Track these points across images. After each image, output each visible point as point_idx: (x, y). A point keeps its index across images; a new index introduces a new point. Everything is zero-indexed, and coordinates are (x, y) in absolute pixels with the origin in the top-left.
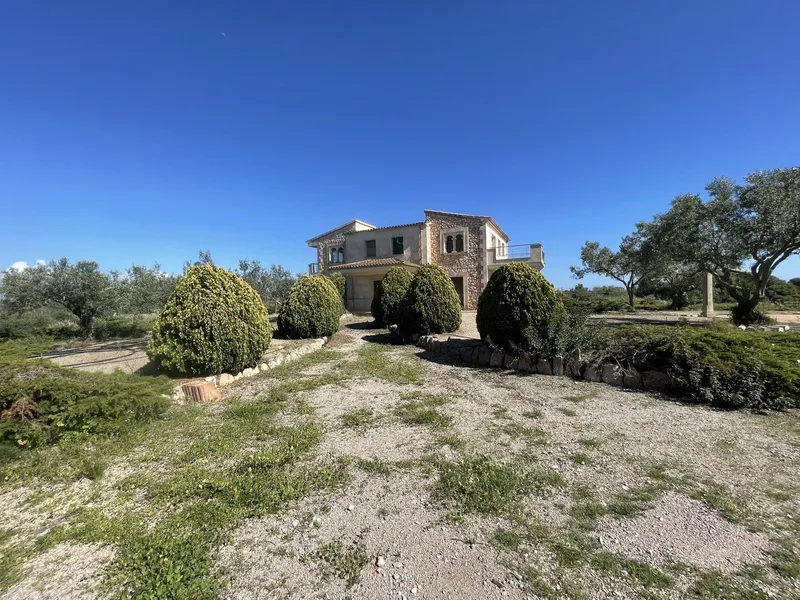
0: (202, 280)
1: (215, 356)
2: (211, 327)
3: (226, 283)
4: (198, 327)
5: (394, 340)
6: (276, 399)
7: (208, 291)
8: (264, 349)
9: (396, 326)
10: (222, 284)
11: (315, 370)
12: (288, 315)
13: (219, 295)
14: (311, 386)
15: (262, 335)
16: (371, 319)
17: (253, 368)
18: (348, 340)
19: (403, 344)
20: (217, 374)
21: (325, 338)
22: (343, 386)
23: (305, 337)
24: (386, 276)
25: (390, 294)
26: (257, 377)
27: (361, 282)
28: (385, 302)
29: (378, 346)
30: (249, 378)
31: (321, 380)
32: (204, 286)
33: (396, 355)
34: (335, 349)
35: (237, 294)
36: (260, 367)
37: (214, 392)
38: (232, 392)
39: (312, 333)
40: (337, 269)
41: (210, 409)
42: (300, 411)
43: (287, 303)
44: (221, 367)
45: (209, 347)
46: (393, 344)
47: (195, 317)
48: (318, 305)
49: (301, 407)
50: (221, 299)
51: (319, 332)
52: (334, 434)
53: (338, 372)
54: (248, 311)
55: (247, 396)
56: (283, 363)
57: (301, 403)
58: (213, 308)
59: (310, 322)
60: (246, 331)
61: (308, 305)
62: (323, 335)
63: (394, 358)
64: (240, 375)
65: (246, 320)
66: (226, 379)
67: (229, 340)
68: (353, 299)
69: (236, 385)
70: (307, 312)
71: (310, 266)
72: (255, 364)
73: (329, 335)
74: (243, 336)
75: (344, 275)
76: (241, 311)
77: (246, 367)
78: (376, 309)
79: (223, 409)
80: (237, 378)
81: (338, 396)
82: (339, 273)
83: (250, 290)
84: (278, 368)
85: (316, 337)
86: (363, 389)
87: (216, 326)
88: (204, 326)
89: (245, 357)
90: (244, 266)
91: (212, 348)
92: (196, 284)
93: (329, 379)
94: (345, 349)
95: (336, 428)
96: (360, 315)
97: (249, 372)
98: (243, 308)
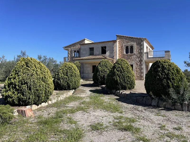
0: (27, 64)
1: (31, 97)
2: (30, 84)
3: (36, 65)
4: (25, 84)
5: (104, 92)
6: (58, 117)
7: (29, 69)
8: (51, 94)
9: (104, 86)
10: (35, 66)
11: (72, 105)
12: (58, 79)
13: (34, 70)
14: (72, 111)
15: (50, 88)
16: (92, 82)
17: (46, 103)
18: (83, 91)
19: (109, 94)
20: (31, 105)
21: (74, 90)
22: (87, 112)
23: (65, 89)
24: (100, 63)
25: (102, 72)
26: (47, 107)
27: (87, 65)
28: (99, 75)
29: (97, 95)
30: (44, 107)
31: (76, 109)
32: (27, 66)
33: (107, 99)
34: (78, 95)
35: (41, 70)
36: (48, 102)
37: (31, 113)
38: (38, 113)
39: (68, 88)
40: (77, 60)
41: (30, 120)
42: (71, 123)
43: (58, 74)
44: (33, 102)
45: (29, 93)
46: (104, 94)
47: (24, 80)
48: (71, 76)
49: (71, 121)
50: (35, 72)
51: (71, 88)
52: (88, 134)
53: (82, 105)
54: (45, 78)
55: (45, 115)
56: (57, 101)
57: (70, 119)
58: (32, 76)
59: (67, 83)
60: (44, 86)
61: (67, 75)
62: (73, 89)
63: (106, 100)
64: (40, 105)
65: (44, 81)
66: (34, 107)
67: (37, 90)
68: (83, 73)
69: (39, 110)
70: (66, 79)
71: (64, 58)
72: (46, 101)
73: (75, 89)
74: (43, 88)
75: (80, 63)
76: (43, 78)
77: (43, 102)
78: (95, 78)
79: (36, 121)
80: (39, 107)
81: (86, 116)
82: (78, 62)
83: (46, 69)
84: (55, 103)
85: (70, 89)
86: (96, 114)
87: (32, 83)
88: (27, 84)
89: (43, 98)
90: (40, 58)
91: (30, 93)
92: (24, 65)
93: (79, 109)
94: (83, 95)
95: (89, 131)
96: (87, 80)
97: (44, 104)
98: (43, 76)
